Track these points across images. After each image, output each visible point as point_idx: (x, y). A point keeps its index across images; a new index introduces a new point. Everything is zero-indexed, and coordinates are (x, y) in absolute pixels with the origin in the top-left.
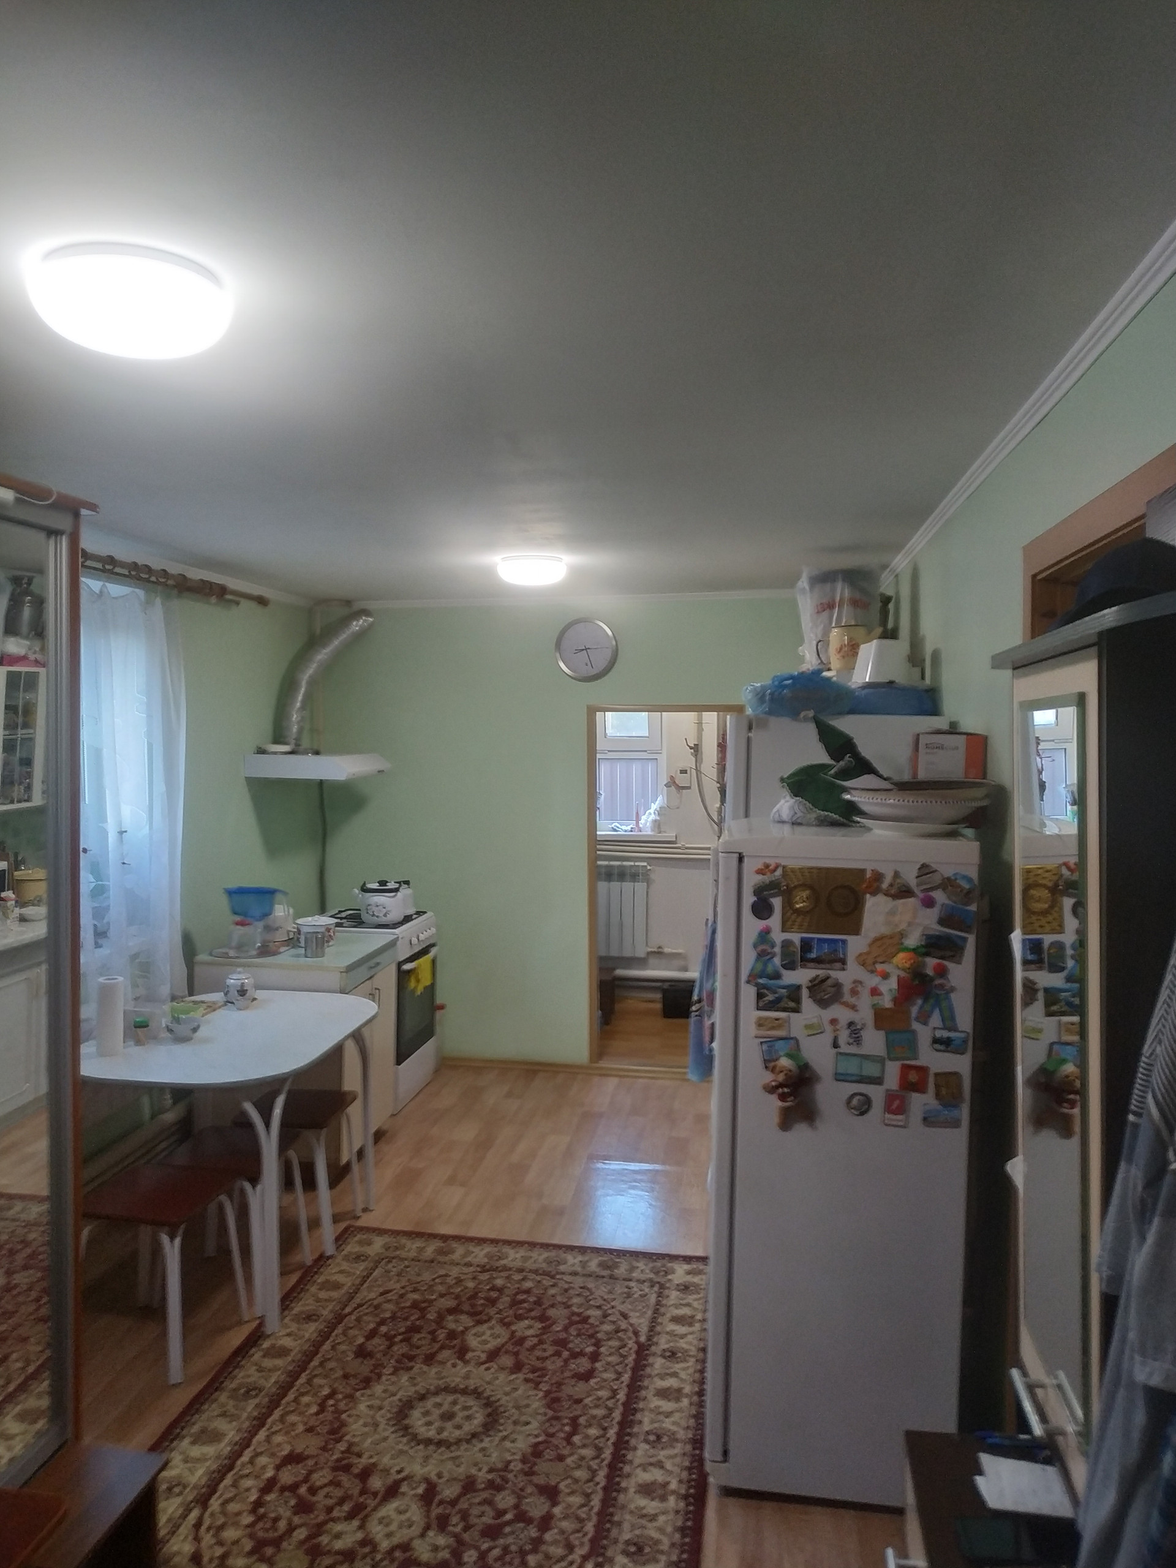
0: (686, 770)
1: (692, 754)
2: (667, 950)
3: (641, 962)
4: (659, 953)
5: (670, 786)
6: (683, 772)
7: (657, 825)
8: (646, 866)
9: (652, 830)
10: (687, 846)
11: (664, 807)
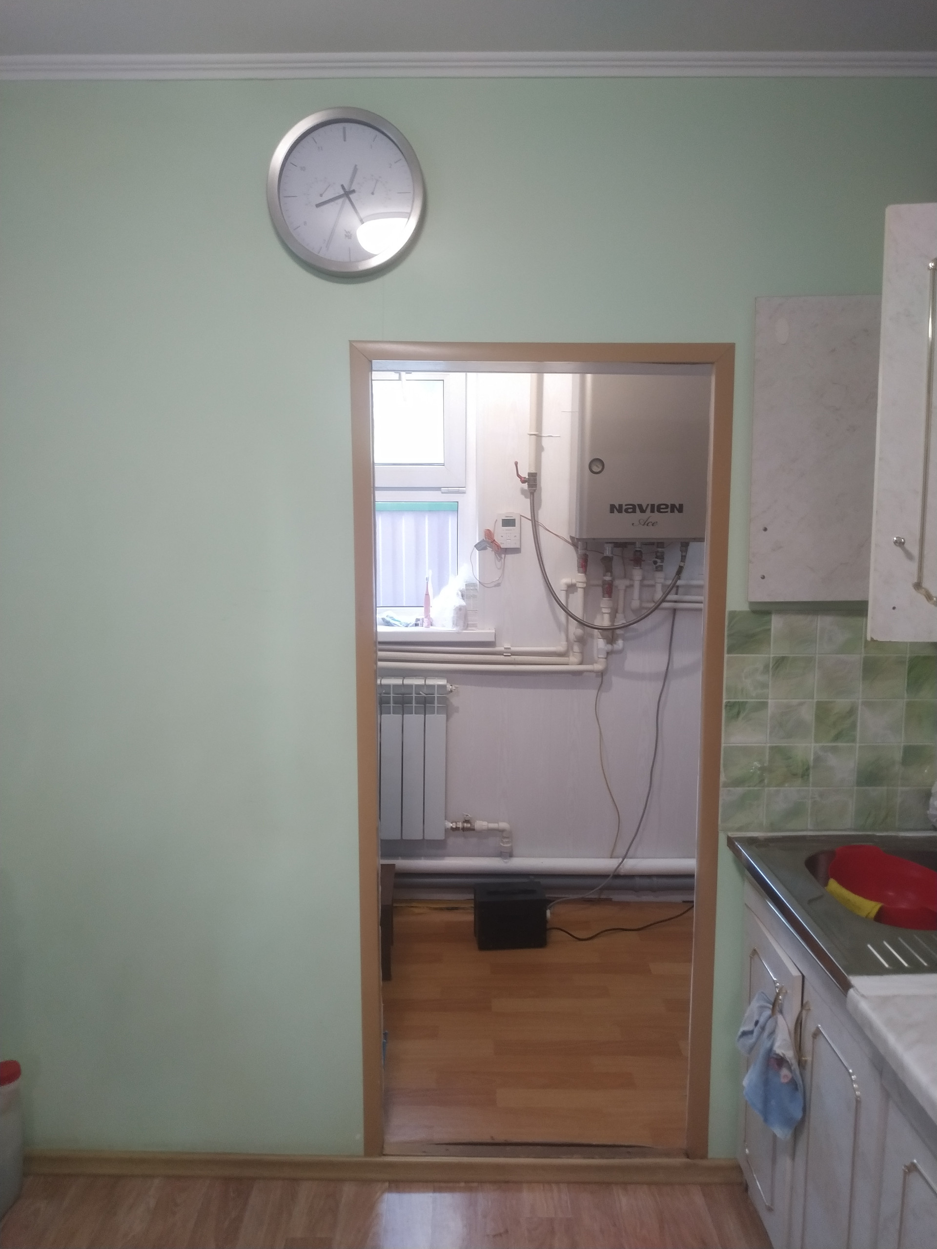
0: (514, 520)
1: (523, 492)
2: (480, 824)
3: (437, 847)
4: (466, 830)
5: (485, 548)
6: (508, 523)
7: (463, 616)
8: (444, 687)
9: (455, 624)
10: (514, 649)
11: (474, 585)
